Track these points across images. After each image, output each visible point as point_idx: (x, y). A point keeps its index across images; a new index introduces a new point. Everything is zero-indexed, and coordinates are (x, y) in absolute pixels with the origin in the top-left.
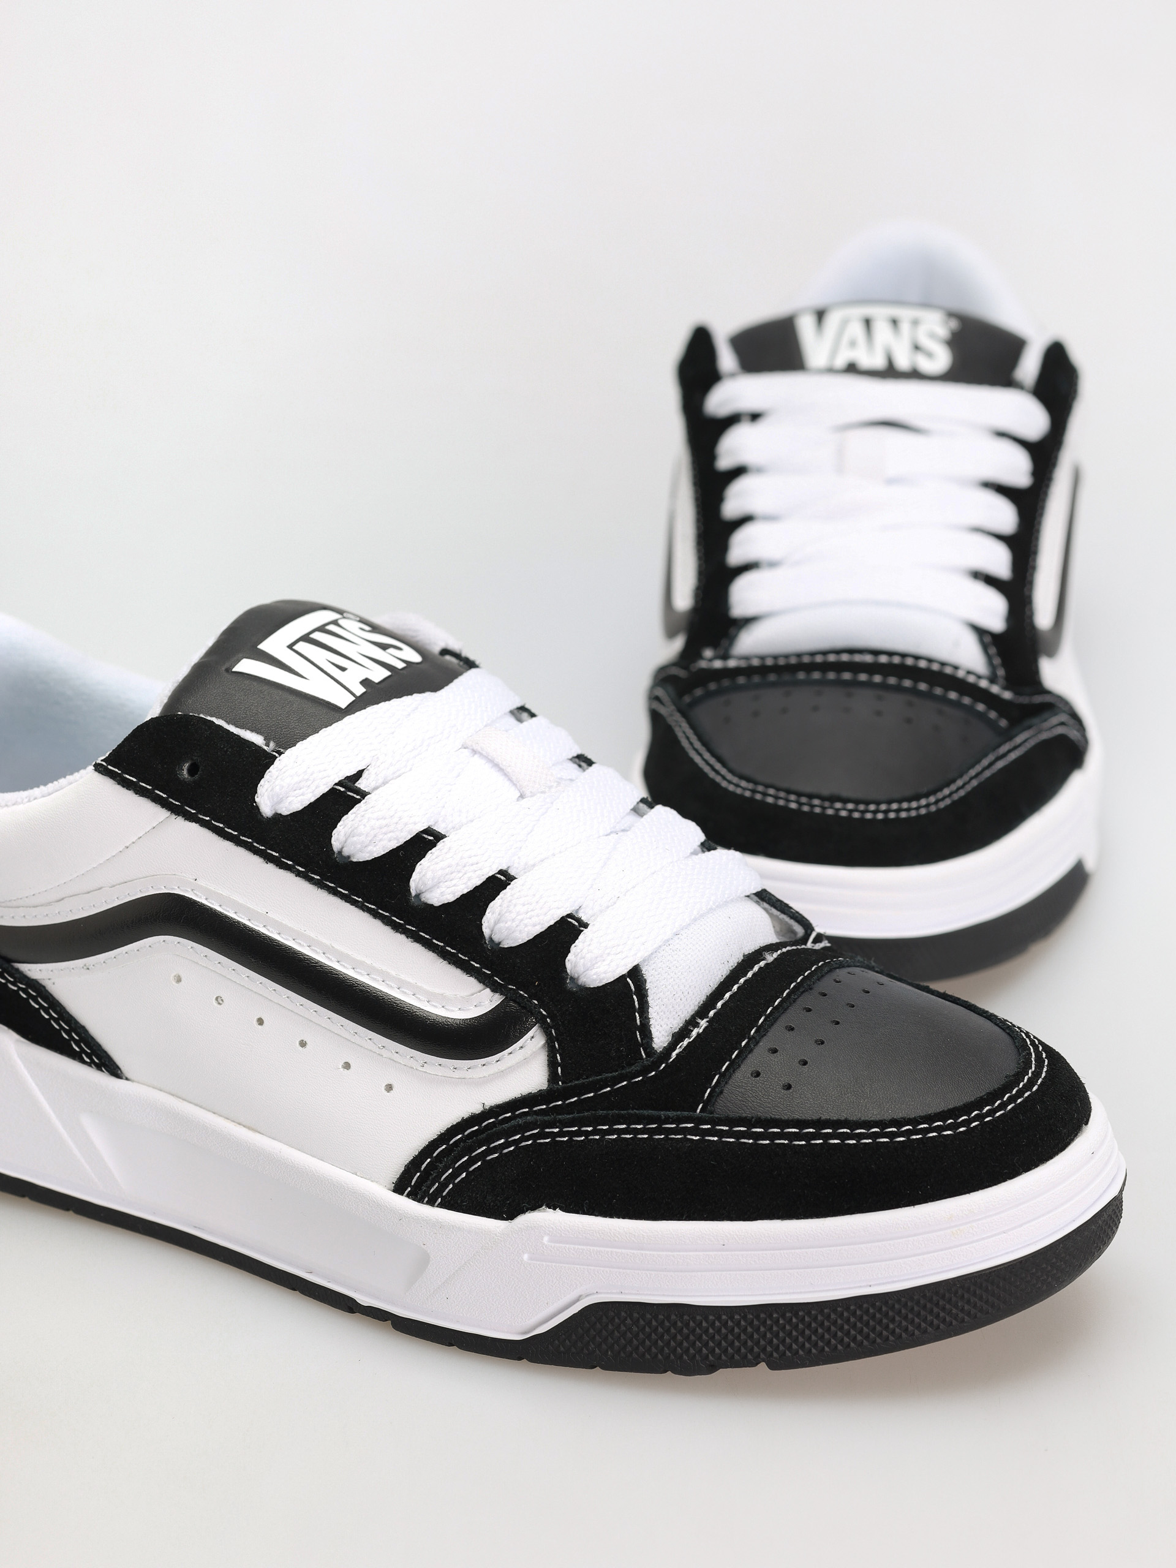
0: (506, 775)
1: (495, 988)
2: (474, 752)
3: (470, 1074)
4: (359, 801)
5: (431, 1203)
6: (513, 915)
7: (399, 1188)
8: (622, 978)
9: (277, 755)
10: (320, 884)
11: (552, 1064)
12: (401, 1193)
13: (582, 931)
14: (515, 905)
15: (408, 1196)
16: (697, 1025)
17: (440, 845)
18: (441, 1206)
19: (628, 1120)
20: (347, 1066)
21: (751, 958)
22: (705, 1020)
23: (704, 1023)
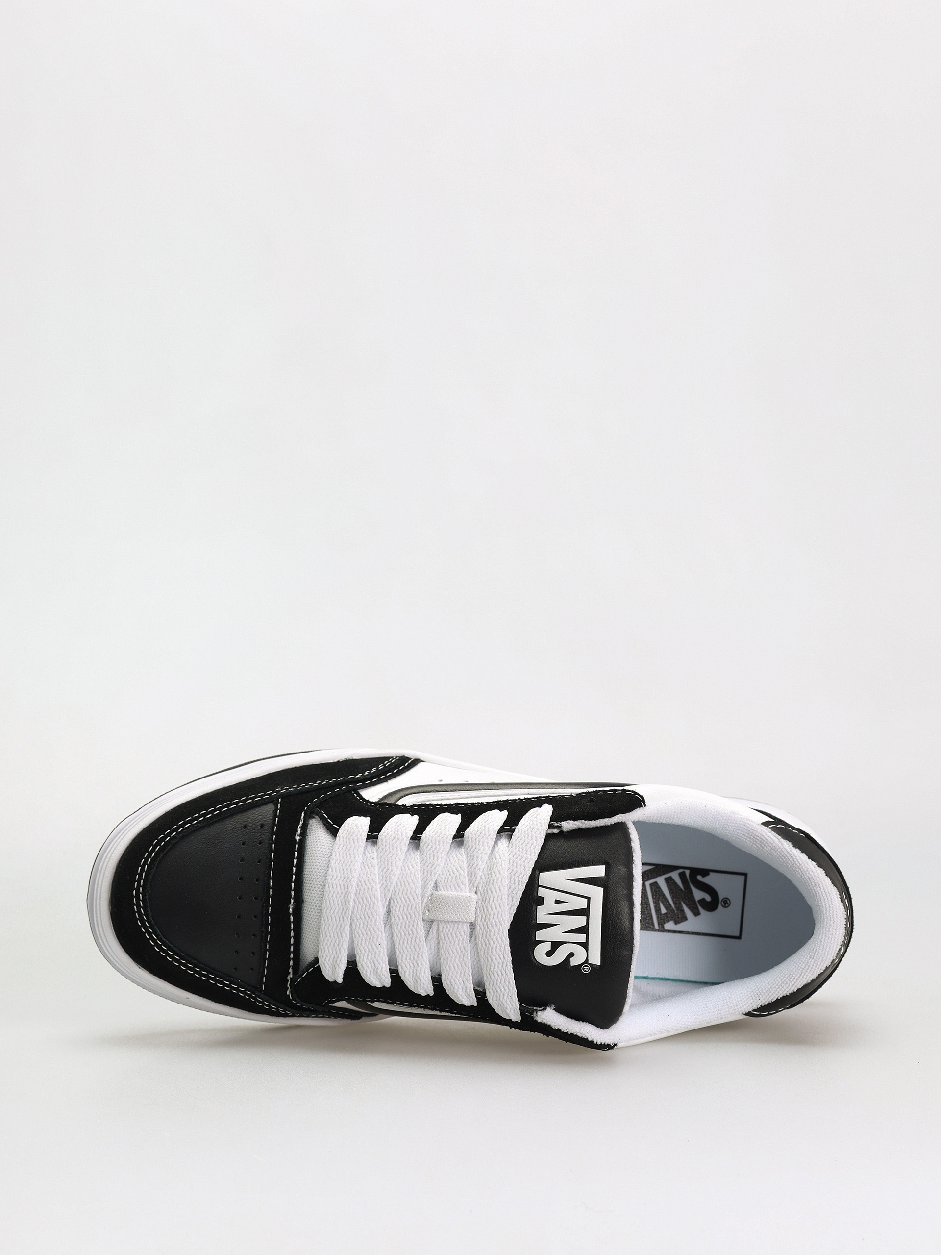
8: (340, 827)
21: (299, 901)
22: (298, 841)
23: (298, 838)
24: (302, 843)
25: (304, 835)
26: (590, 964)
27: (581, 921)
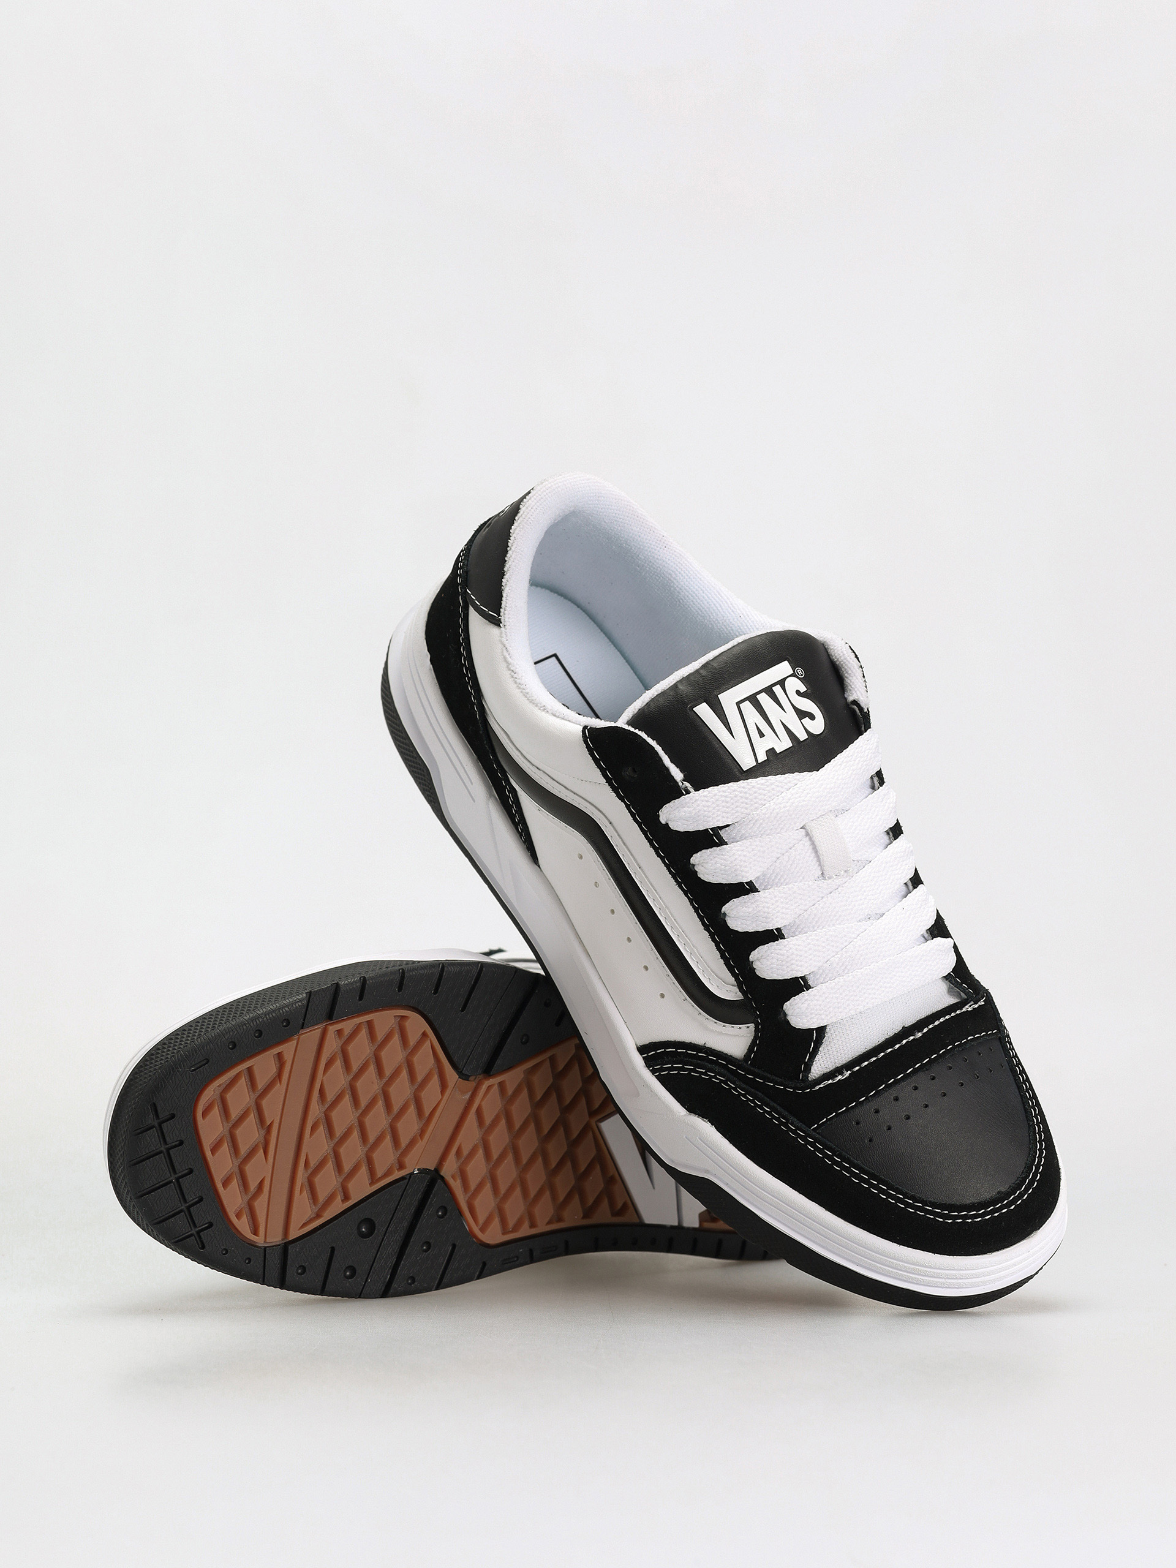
0: (819, 860)
1: (741, 989)
2: (807, 834)
3: (706, 1022)
4: (718, 845)
5: (653, 1072)
6: (769, 963)
7: (642, 1050)
8: (811, 1030)
9: (684, 793)
10: (674, 876)
11: (750, 1049)
12: (641, 1054)
13: (804, 991)
14: (772, 958)
15: (643, 1058)
16: (842, 1074)
17: (751, 895)
18: (656, 1077)
19: (773, 1109)
20: (646, 968)
21: (906, 1031)
22: (849, 1072)
23: (847, 1074)
24: (849, 1066)
25: (839, 1070)
26: (794, 671)
27: (763, 699)
